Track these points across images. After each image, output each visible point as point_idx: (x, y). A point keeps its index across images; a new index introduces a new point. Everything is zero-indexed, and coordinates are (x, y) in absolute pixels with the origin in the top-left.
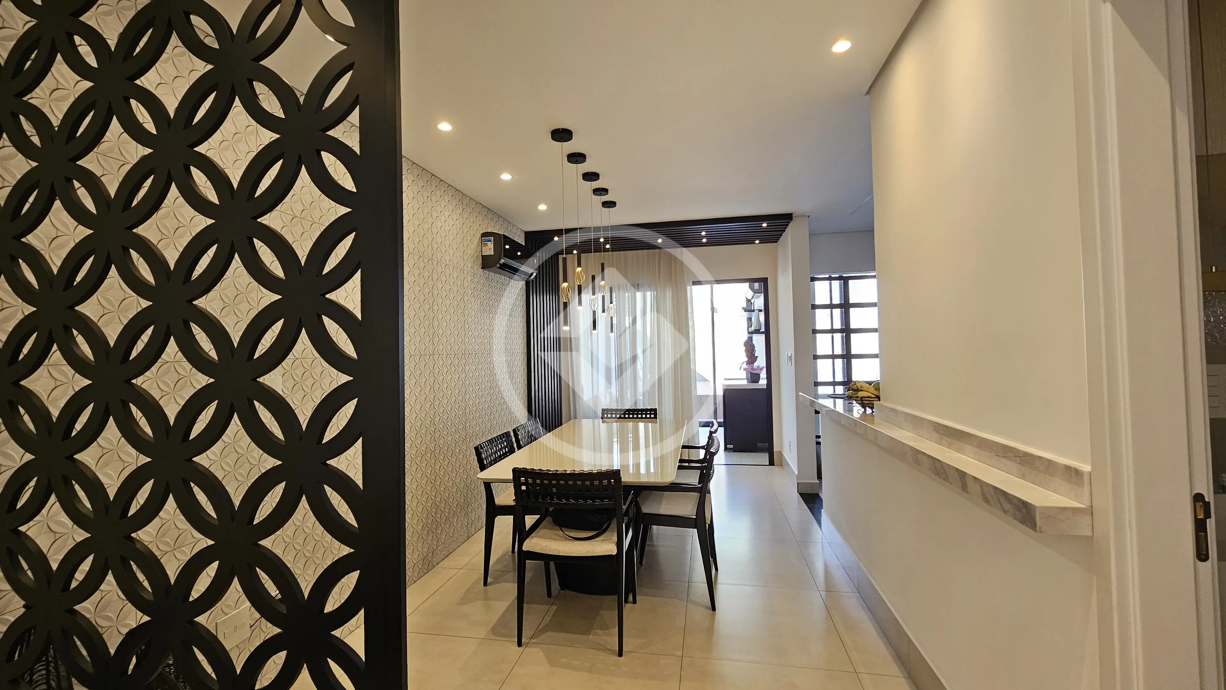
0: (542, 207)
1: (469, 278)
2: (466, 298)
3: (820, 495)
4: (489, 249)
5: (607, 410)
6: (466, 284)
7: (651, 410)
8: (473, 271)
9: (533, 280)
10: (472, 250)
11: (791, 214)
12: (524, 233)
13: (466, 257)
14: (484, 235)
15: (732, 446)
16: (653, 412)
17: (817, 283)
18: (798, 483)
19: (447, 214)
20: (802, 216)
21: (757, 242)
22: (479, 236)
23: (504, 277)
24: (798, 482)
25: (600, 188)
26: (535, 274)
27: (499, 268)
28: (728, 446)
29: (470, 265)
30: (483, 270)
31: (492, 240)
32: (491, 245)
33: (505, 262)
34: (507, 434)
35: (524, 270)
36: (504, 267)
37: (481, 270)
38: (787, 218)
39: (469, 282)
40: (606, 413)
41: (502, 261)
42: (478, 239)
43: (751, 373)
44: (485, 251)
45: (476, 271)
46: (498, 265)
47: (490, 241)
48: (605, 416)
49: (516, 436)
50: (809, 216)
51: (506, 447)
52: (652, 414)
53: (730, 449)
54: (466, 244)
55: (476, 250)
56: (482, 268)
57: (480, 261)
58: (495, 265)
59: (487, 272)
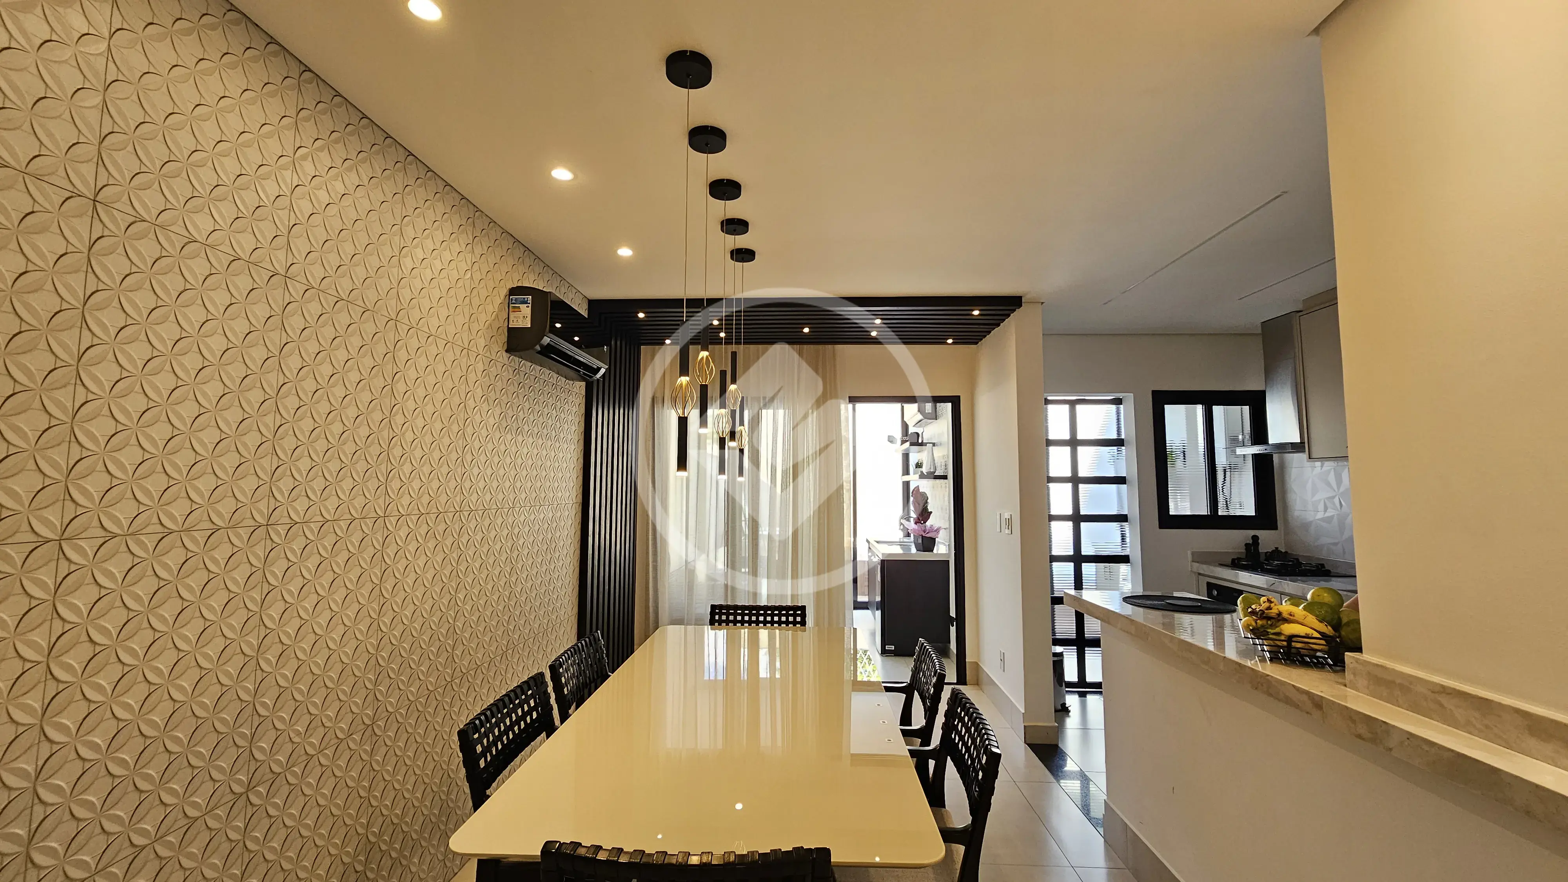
0: (625, 252)
1: (480, 367)
2: (471, 403)
3: (1060, 745)
4: (523, 317)
5: (721, 607)
6: (472, 377)
7: (795, 608)
8: (488, 354)
9: (598, 380)
10: (489, 315)
11: (1020, 298)
12: (587, 301)
13: (475, 327)
14: (513, 291)
15: (893, 648)
16: (799, 612)
17: (1051, 408)
18: (1025, 726)
19: (447, 256)
20: (1032, 302)
21: (950, 341)
22: (504, 292)
23: (548, 372)
24: (1026, 724)
25: (734, 219)
26: (603, 371)
27: (539, 353)
28: (887, 647)
29: (482, 342)
30: (508, 355)
31: (530, 301)
32: (526, 310)
33: (552, 343)
34: (538, 678)
35: (584, 361)
36: (548, 352)
37: (505, 355)
38: (1013, 302)
39: (479, 375)
40: (717, 614)
41: (546, 340)
42: (502, 297)
43: (922, 536)
44: (515, 320)
45: (494, 354)
46: (538, 348)
47: (526, 303)
48: (717, 617)
49: (555, 677)
50: (1042, 303)
51: (535, 708)
52: (798, 615)
53: (890, 652)
54: (476, 302)
55: (497, 316)
56: (507, 351)
57: (504, 338)
58: (532, 347)
59: (517, 359)
